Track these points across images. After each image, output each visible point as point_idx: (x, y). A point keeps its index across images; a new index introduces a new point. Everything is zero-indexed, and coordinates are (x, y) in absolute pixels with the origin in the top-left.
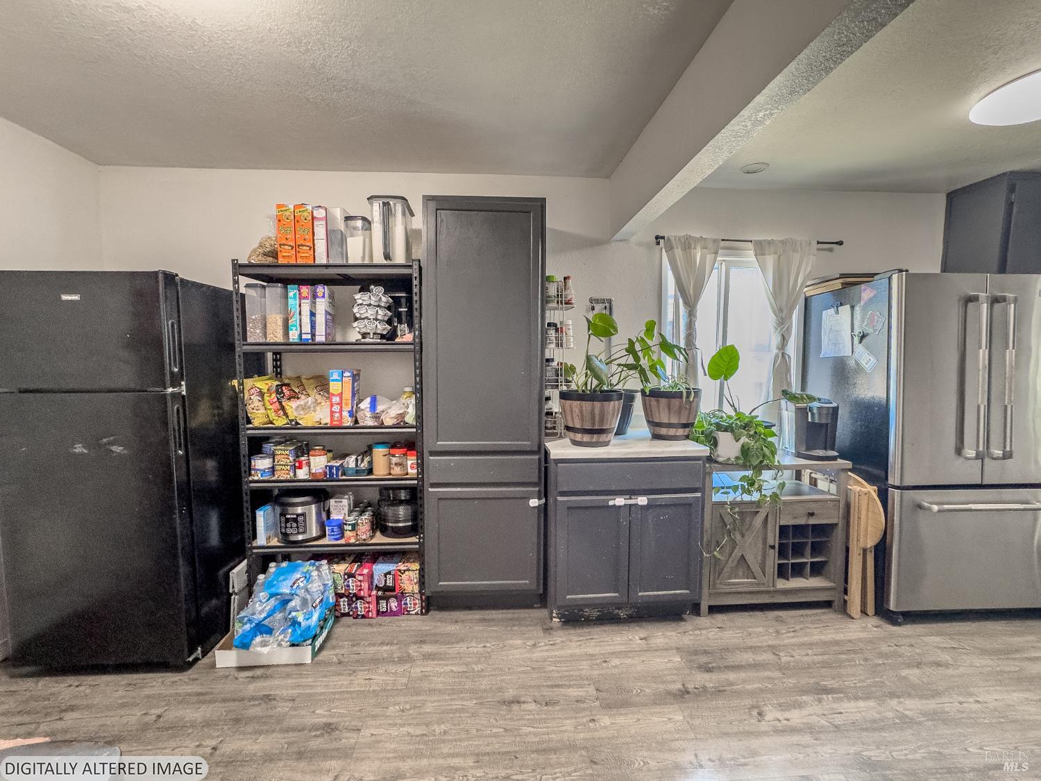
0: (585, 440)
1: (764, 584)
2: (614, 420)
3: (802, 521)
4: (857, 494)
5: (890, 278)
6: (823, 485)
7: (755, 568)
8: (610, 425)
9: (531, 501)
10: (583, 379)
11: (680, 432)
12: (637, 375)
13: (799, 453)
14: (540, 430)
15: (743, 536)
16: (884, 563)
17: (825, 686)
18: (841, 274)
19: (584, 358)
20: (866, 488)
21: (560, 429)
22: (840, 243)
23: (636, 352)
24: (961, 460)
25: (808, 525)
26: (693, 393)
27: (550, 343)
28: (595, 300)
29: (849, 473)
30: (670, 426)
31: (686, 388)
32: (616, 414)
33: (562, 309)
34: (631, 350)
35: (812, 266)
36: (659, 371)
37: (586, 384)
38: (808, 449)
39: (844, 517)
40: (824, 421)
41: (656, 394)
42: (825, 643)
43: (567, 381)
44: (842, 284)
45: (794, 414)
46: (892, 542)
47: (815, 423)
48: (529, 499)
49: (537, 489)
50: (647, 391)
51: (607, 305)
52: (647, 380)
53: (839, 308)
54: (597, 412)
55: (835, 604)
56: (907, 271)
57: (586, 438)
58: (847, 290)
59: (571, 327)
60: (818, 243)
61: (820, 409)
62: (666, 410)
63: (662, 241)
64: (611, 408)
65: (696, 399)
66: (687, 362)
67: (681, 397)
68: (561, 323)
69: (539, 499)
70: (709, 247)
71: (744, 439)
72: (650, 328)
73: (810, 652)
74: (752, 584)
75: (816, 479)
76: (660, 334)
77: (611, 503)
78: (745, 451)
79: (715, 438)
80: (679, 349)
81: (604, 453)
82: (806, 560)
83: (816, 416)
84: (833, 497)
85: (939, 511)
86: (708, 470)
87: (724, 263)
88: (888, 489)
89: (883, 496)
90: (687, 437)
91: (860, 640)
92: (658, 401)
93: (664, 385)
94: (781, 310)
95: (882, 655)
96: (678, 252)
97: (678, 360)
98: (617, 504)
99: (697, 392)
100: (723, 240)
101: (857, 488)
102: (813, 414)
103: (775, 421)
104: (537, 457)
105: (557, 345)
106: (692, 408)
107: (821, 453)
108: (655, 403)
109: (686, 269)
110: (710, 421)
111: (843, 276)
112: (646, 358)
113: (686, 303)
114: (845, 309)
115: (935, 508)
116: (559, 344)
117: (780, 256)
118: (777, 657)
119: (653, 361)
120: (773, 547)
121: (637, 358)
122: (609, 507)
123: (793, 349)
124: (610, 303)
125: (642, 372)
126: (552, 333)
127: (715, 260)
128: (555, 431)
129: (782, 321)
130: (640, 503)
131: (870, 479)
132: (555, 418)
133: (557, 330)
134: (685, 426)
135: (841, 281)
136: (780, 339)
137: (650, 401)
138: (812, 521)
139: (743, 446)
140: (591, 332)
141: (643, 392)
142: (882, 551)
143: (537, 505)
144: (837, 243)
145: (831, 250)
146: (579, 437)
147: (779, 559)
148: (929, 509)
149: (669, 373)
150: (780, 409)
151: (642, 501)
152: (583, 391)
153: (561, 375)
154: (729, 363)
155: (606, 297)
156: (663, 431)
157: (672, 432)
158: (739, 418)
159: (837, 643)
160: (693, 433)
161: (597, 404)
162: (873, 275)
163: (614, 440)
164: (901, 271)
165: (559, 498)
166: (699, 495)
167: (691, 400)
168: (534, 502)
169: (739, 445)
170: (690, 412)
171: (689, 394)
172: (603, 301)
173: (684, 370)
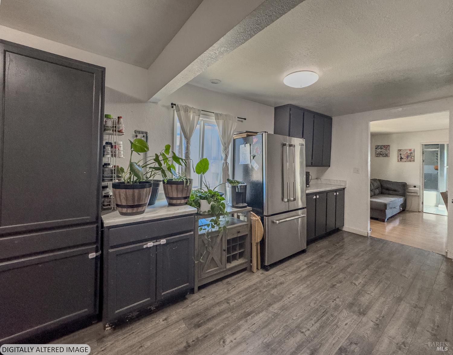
0: (128, 212)
1: (221, 268)
2: (147, 199)
3: (235, 236)
4: (254, 221)
5: (262, 134)
6: (242, 218)
7: (218, 262)
8: (145, 202)
9: (90, 255)
10: (128, 175)
11: (183, 201)
12: (160, 173)
13: (233, 206)
14: (98, 207)
15: (212, 248)
16: (263, 247)
17: (248, 312)
18: (246, 131)
19: (128, 163)
20: (257, 218)
21: (113, 205)
22: (245, 119)
23: (160, 161)
24: (283, 202)
25: (238, 237)
26: (189, 181)
27: (107, 154)
28: (138, 132)
29: (251, 212)
30: (177, 199)
31: (185, 179)
32: (148, 195)
33: (116, 135)
34: (157, 159)
35: (236, 126)
36: (172, 171)
37: (130, 178)
38: (237, 203)
39: (250, 231)
40: (242, 192)
41: (170, 182)
42: (246, 289)
43: (118, 177)
44: (247, 135)
45: (231, 189)
46: (265, 238)
47: (239, 192)
48: (88, 253)
49: (95, 246)
50: (166, 181)
51: (145, 135)
52: (165, 176)
53: (246, 144)
54: (136, 194)
55: (248, 269)
56: (267, 132)
57: (129, 210)
58: (249, 137)
59: (122, 146)
60: (238, 118)
61: (241, 186)
62: (176, 191)
63: (174, 106)
64: (144, 193)
65: (190, 184)
66: (186, 166)
67: (183, 184)
68: (115, 143)
69: (97, 252)
70: (196, 112)
71: (212, 203)
72: (167, 148)
73: (241, 296)
74: (216, 270)
75: (239, 216)
76: (173, 152)
77: (145, 247)
78: (213, 208)
79: (199, 203)
80: (182, 160)
81: (141, 218)
82: (237, 252)
83: (239, 189)
84: (246, 223)
85: (279, 223)
86: (196, 219)
87: (202, 121)
88: (263, 217)
89: (262, 220)
90: (186, 204)
91: (257, 282)
92: (171, 186)
93: (175, 178)
94: (225, 144)
95: (265, 287)
96: (182, 113)
97: (182, 165)
98: (148, 246)
99: (191, 181)
100: (202, 110)
101: (254, 218)
102: (238, 188)
103: (223, 192)
104: (95, 226)
105: (112, 156)
106: (188, 189)
107: (241, 205)
108: (170, 187)
109: (186, 121)
110: (197, 195)
111: (247, 132)
112: (166, 163)
113: (186, 137)
114: (248, 145)
115: (278, 222)
116: (114, 155)
117: (224, 121)
118: (228, 304)
119: (169, 165)
120: (225, 250)
121: (160, 164)
122: (144, 249)
123: (229, 161)
124: (147, 134)
125: (163, 172)
126: (109, 148)
127: (199, 119)
128: (110, 207)
129: (226, 149)
130: (162, 243)
131: (258, 213)
132: (110, 199)
133: (112, 147)
134: (185, 198)
135: (246, 134)
136: (225, 156)
137: (167, 186)
138: (239, 235)
139: (212, 206)
140: (132, 149)
141: (163, 181)
142: (262, 243)
143: (95, 256)
144: (244, 119)
145: (242, 121)
146: (124, 210)
147: (227, 254)
148: (276, 223)
149: (177, 171)
150: (225, 187)
151: (163, 241)
152: (128, 182)
153: (114, 173)
154: (205, 166)
155: (144, 130)
156: (174, 202)
157: (179, 202)
158: (210, 193)
159: (250, 287)
160: (189, 201)
161: (136, 191)
162: (257, 133)
163: (147, 209)
164: (265, 132)
165: (110, 251)
166: (192, 233)
167: (188, 185)
168: (92, 255)
169: (210, 205)
170: (187, 191)
171: (187, 182)
172: (142, 133)
173: (185, 170)
